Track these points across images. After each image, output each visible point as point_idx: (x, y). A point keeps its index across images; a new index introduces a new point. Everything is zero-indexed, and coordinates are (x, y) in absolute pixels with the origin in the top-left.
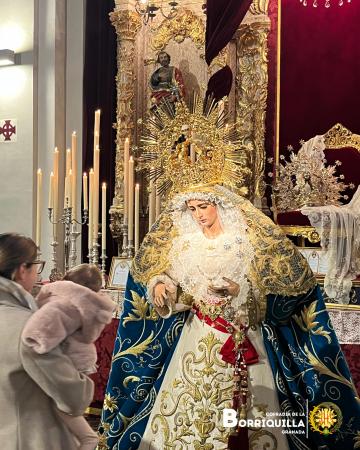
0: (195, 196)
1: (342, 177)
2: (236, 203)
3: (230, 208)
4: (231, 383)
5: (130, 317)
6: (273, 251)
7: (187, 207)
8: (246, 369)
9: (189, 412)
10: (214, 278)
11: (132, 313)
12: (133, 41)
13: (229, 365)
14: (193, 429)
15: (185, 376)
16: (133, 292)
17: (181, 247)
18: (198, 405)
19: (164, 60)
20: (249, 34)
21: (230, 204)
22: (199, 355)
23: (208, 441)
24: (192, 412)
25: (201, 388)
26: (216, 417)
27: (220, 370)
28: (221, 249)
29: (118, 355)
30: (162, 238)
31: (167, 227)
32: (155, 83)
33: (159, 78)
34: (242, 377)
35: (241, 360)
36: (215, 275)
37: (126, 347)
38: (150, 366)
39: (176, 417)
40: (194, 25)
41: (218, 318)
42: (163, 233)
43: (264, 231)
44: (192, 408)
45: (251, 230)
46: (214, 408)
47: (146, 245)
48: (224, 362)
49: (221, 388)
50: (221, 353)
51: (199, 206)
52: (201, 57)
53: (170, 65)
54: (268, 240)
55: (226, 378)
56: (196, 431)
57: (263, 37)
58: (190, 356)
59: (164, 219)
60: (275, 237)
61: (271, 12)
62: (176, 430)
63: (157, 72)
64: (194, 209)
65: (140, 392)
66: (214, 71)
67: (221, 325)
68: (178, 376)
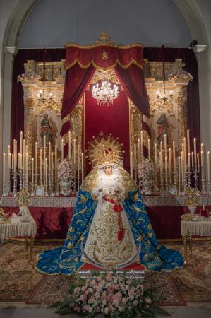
5: (80, 202)
6: (128, 180)
8: (120, 213)
12: (32, 109)
13: (116, 212)
16: (81, 194)
19: (46, 116)
20: (76, 111)
21: (117, 167)
22: (106, 211)
23: (111, 234)
25: (108, 220)
27: (113, 214)
28: (113, 180)
29: (76, 214)
30: (92, 177)
31: (94, 174)
32: (43, 124)
35: (119, 211)
36: (111, 187)
37: (78, 212)
41: (111, 200)
43: (125, 174)
44: (106, 226)
45: (121, 174)
48: (114, 212)
50: (113, 209)
51: (108, 168)
52: (59, 116)
54: (126, 177)
55: (115, 216)
56: (108, 232)
57: (80, 112)
61: (83, 104)
63: (43, 120)
64: (106, 169)
66: (65, 122)
67: (112, 202)
68: (99, 218)
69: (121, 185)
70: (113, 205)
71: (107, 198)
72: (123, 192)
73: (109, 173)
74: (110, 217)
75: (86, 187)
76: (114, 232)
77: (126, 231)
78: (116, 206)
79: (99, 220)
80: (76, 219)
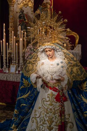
0: (48, 47)
1: (71, 43)
2: (62, 49)
3: (59, 51)
4: (59, 108)
5: (23, 87)
6: (74, 66)
7: (44, 51)
8: (63, 103)
9: (45, 117)
10: (53, 75)
11: (23, 85)
12: (13, 6)
13: (58, 102)
14: (46, 122)
15: (43, 106)
16: (23, 79)
17: (41, 64)
18: (48, 115)
19: (22, 11)
20: (45, 5)
21: (60, 50)
22: (48, 99)
23: (51, 126)
24: (46, 117)
25: (49, 110)
26: (54, 119)
27: (55, 104)
28: (56, 65)
29: (19, 98)
30: (34, 61)
31: (36, 58)
33: (21, 16)
34: (62, 106)
35: (62, 100)
36: (53, 74)
37: (21, 96)
38: (30, 101)
39: (40, 118)
40: (30, 3)
41: (54, 87)
42: (34, 60)
43: (71, 59)
44: (46, 116)
45: (66, 59)
46: (53, 116)
47: (28, 63)
48: (56, 101)
49: (56, 110)
50: (55, 98)
51: (49, 50)
52: (32, 11)
53: (24, 13)
54: (72, 62)
55: (57, 106)
56: (48, 123)
57: (49, 6)
58: (44, 99)
59: (35, 55)
60: (75, 61)
62: (40, 122)
63: (20, 15)
64: (47, 51)
65: (27, 109)
66: (36, 15)
67: (55, 90)
68: (40, 106)
69: (65, 71)
70: (56, 94)
71: (49, 85)
72: (66, 82)
73: (51, 57)
74: (50, 107)
75: (28, 71)
76: (54, 123)
77: (69, 125)
78: (58, 95)
79: (40, 108)
80: (20, 102)
